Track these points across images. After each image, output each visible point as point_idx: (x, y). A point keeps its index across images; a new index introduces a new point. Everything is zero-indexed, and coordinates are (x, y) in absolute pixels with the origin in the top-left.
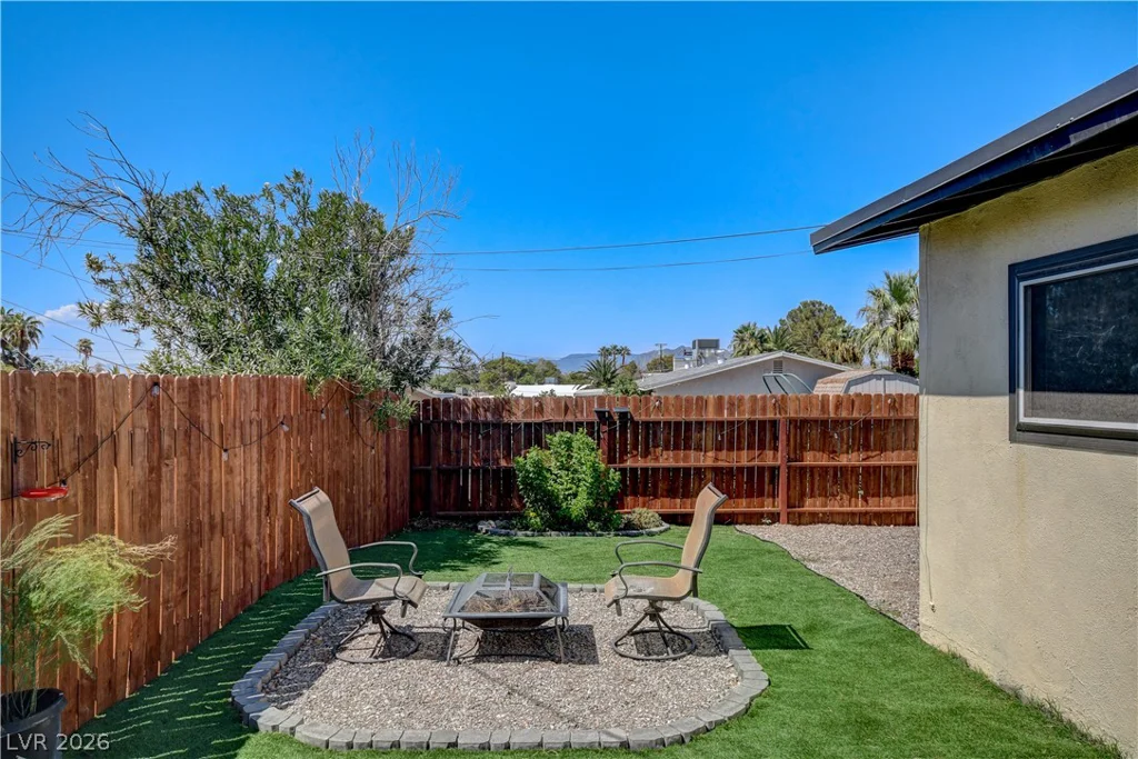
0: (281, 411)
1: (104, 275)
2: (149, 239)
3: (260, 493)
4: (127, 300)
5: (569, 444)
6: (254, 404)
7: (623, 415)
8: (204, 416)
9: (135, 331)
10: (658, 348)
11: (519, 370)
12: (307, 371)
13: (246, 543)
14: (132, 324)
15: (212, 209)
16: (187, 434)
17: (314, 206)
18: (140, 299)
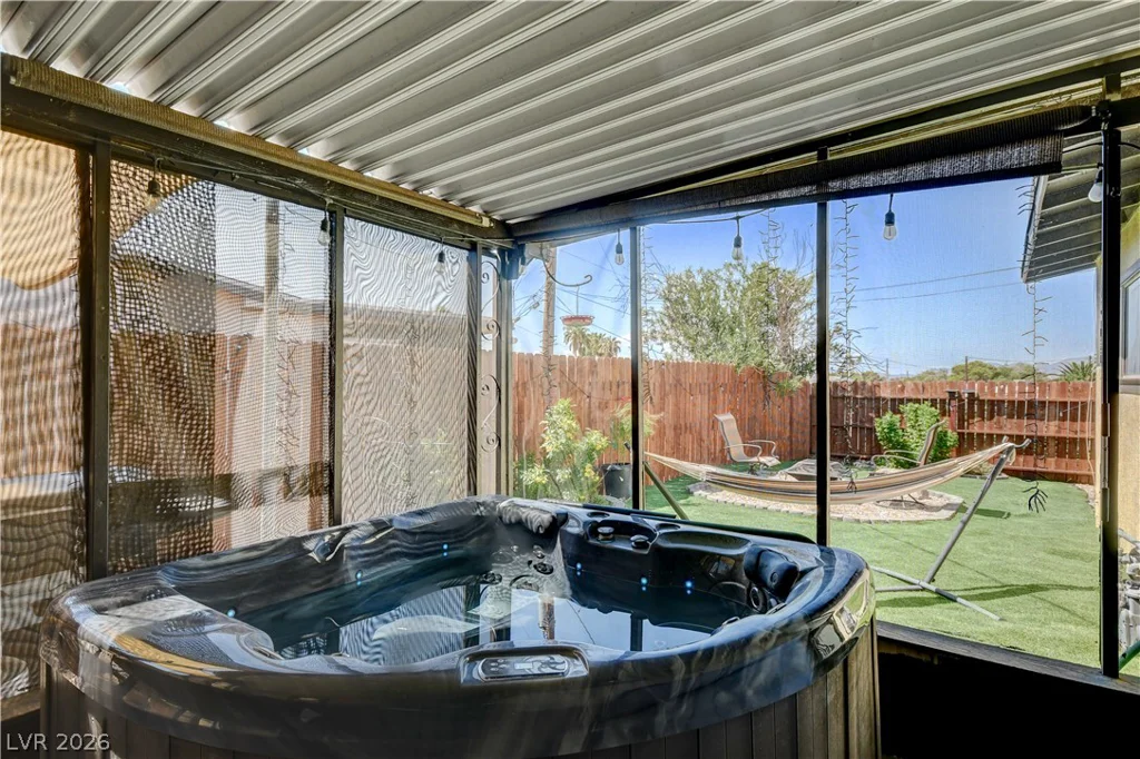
0: (720, 381)
2: (667, 299)
3: (709, 419)
4: (658, 329)
6: (706, 376)
7: (971, 395)
8: (683, 380)
9: (661, 344)
11: (991, 373)
13: (701, 440)
14: (659, 341)
15: (698, 279)
16: (676, 386)
17: (749, 271)
18: (664, 328)
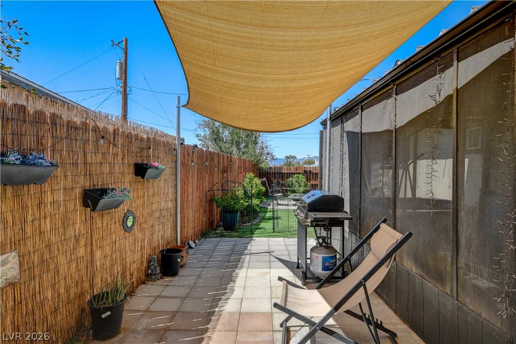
1: (199, 138)
5: (298, 177)
7: (310, 171)
10: (307, 156)
12: (253, 158)
